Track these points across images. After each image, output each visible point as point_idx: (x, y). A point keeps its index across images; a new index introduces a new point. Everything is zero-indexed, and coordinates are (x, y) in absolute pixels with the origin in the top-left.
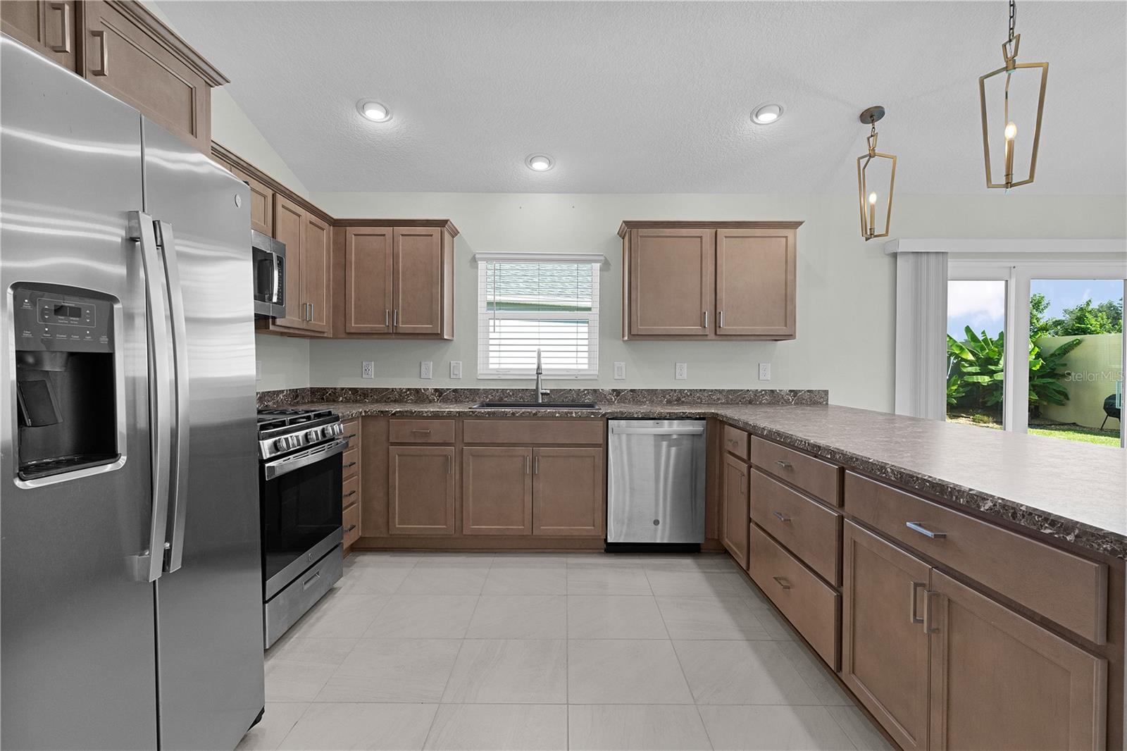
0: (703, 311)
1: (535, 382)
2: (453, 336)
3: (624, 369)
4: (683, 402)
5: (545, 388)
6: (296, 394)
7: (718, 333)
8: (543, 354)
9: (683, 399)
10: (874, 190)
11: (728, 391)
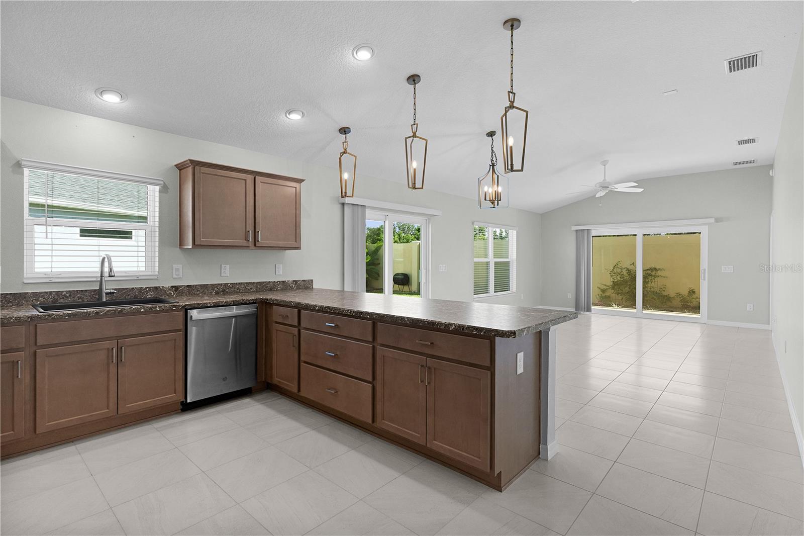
0: (247, 230)
1: (99, 283)
3: (181, 270)
4: (227, 292)
5: (108, 287)
7: (257, 245)
8: (113, 259)
9: (227, 290)
10: (345, 171)
11: (257, 283)
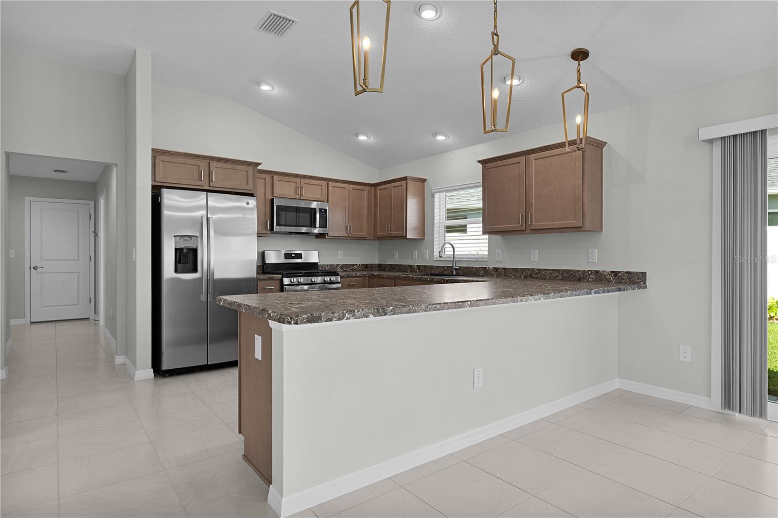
2: (424, 237)
3: (501, 255)
4: (534, 277)
6: (366, 267)
11: (564, 270)
